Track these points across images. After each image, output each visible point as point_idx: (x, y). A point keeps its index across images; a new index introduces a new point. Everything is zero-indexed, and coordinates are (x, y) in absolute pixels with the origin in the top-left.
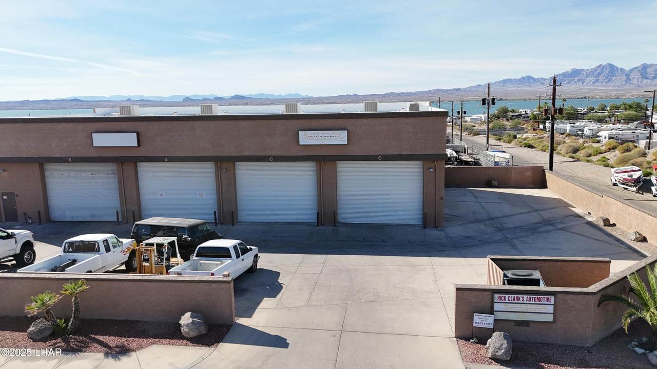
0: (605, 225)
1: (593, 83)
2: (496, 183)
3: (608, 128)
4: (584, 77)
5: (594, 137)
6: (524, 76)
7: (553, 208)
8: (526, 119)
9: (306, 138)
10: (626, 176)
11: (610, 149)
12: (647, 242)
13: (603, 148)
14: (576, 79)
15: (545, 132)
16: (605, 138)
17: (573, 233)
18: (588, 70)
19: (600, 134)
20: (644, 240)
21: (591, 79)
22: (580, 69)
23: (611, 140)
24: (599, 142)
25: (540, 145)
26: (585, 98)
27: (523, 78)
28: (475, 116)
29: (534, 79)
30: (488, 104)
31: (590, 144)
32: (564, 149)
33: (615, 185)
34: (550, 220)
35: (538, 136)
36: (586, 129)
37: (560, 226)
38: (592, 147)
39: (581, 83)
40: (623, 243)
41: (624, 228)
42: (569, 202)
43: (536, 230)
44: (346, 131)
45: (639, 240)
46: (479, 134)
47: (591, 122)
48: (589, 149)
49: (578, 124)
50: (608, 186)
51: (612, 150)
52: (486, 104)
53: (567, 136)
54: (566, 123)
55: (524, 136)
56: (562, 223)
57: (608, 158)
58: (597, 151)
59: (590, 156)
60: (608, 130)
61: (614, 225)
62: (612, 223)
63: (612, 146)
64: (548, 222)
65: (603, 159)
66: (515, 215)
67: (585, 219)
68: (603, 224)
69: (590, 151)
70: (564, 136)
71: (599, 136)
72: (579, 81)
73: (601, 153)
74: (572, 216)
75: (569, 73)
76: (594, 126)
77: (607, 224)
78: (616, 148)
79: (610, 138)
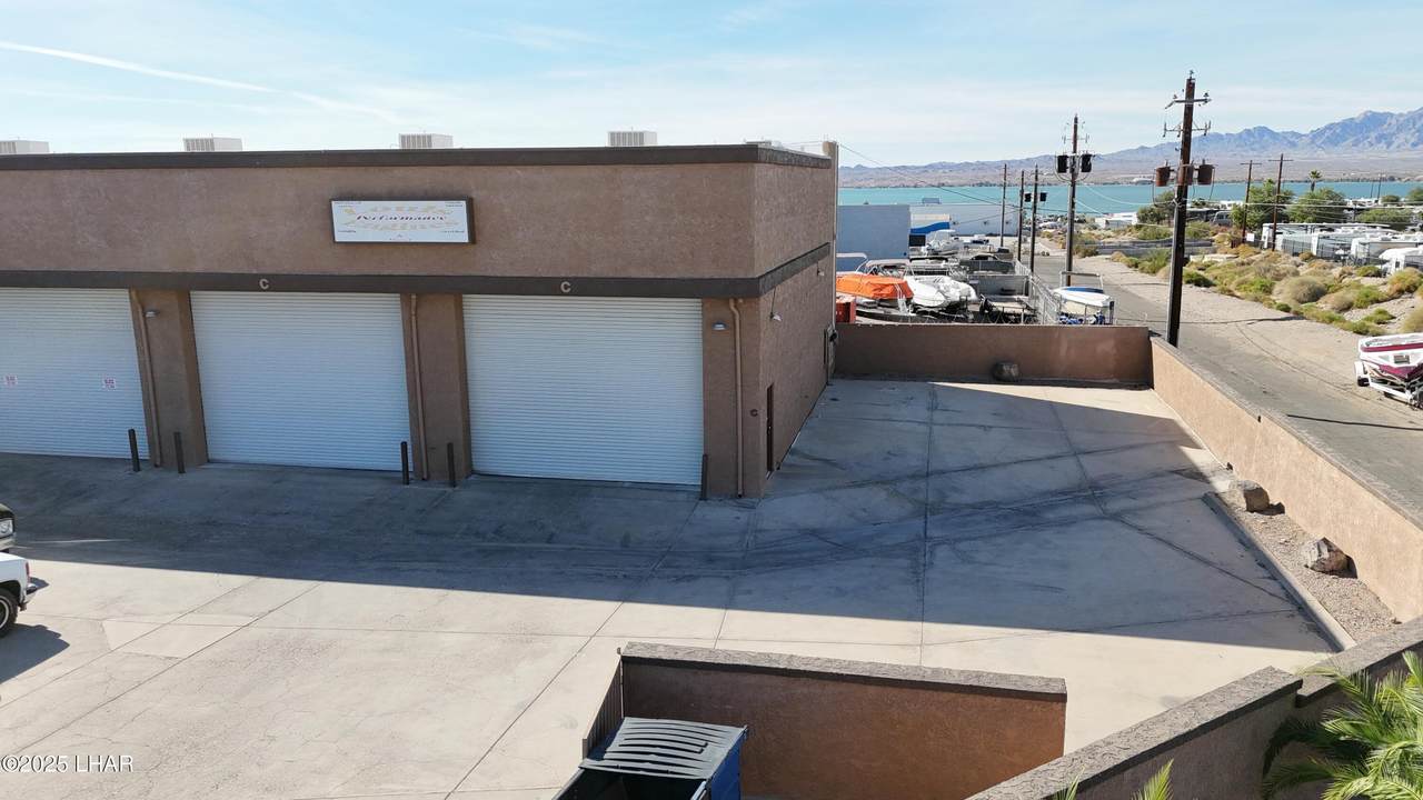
0: (1251, 509)
1: (1414, 145)
2: (1014, 372)
3: (1411, 241)
4: (1392, 131)
5: (1372, 264)
6: (1251, 128)
7: (1131, 447)
8: (1223, 220)
9: (353, 222)
10: (1389, 359)
11: (1401, 292)
12: (1356, 577)
13: (1385, 290)
14: (1373, 135)
15: (1258, 249)
16: (1397, 264)
17: (1140, 530)
18: (1401, 115)
19: (1384, 256)
20: (1346, 568)
21: (1409, 137)
22: (1385, 113)
23: (1409, 269)
24: (1379, 274)
25: (1233, 279)
26: (1392, 179)
27: (1248, 132)
28: (1118, 217)
29: (1273, 135)
30: (1073, 170)
31: (1357, 278)
32: (1287, 289)
33: (1363, 382)
34: (1102, 483)
35: (1239, 260)
36: (1355, 244)
37: (1115, 506)
38: (1359, 286)
39: (1383, 145)
40: (1274, 574)
41: (1301, 521)
42: (1191, 432)
43: (1034, 514)
44: (464, 203)
45: (1329, 568)
46: (1097, 254)
47: (1375, 227)
48: (1348, 292)
49: (1341, 231)
50: (1345, 387)
51: (1406, 295)
52: (1068, 170)
53: (1305, 260)
54: (1313, 230)
55: (1207, 259)
56: (1129, 495)
57: (1393, 314)
58: (1367, 296)
59: (1348, 307)
60: (1410, 245)
61: (1280, 509)
62: (1274, 501)
63: (1407, 284)
64: (1092, 492)
65: (1379, 317)
66: (1005, 465)
67: (1209, 483)
68: (1244, 506)
69: (1351, 296)
70: (1298, 259)
71: (1384, 262)
72: (1379, 139)
73: (1378, 302)
74: (1177, 472)
75: (1357, 121)
76: (1378, 235)
77: (1257, 503)
78: (1416, 288)
79: (1408, 265)
